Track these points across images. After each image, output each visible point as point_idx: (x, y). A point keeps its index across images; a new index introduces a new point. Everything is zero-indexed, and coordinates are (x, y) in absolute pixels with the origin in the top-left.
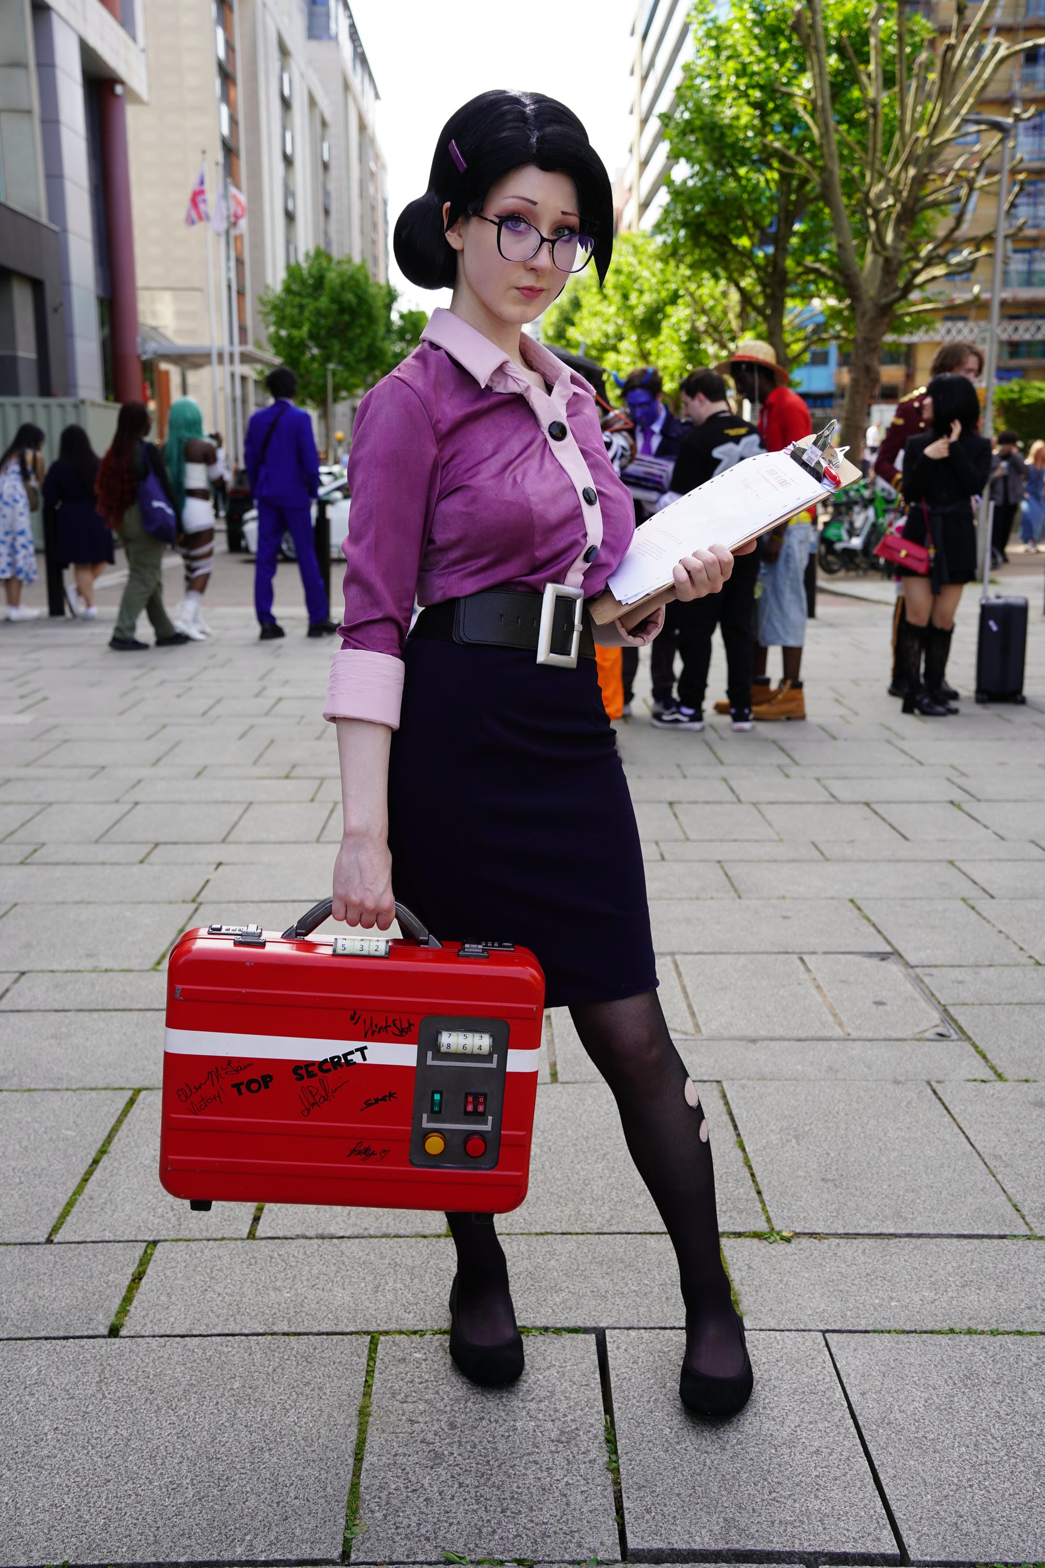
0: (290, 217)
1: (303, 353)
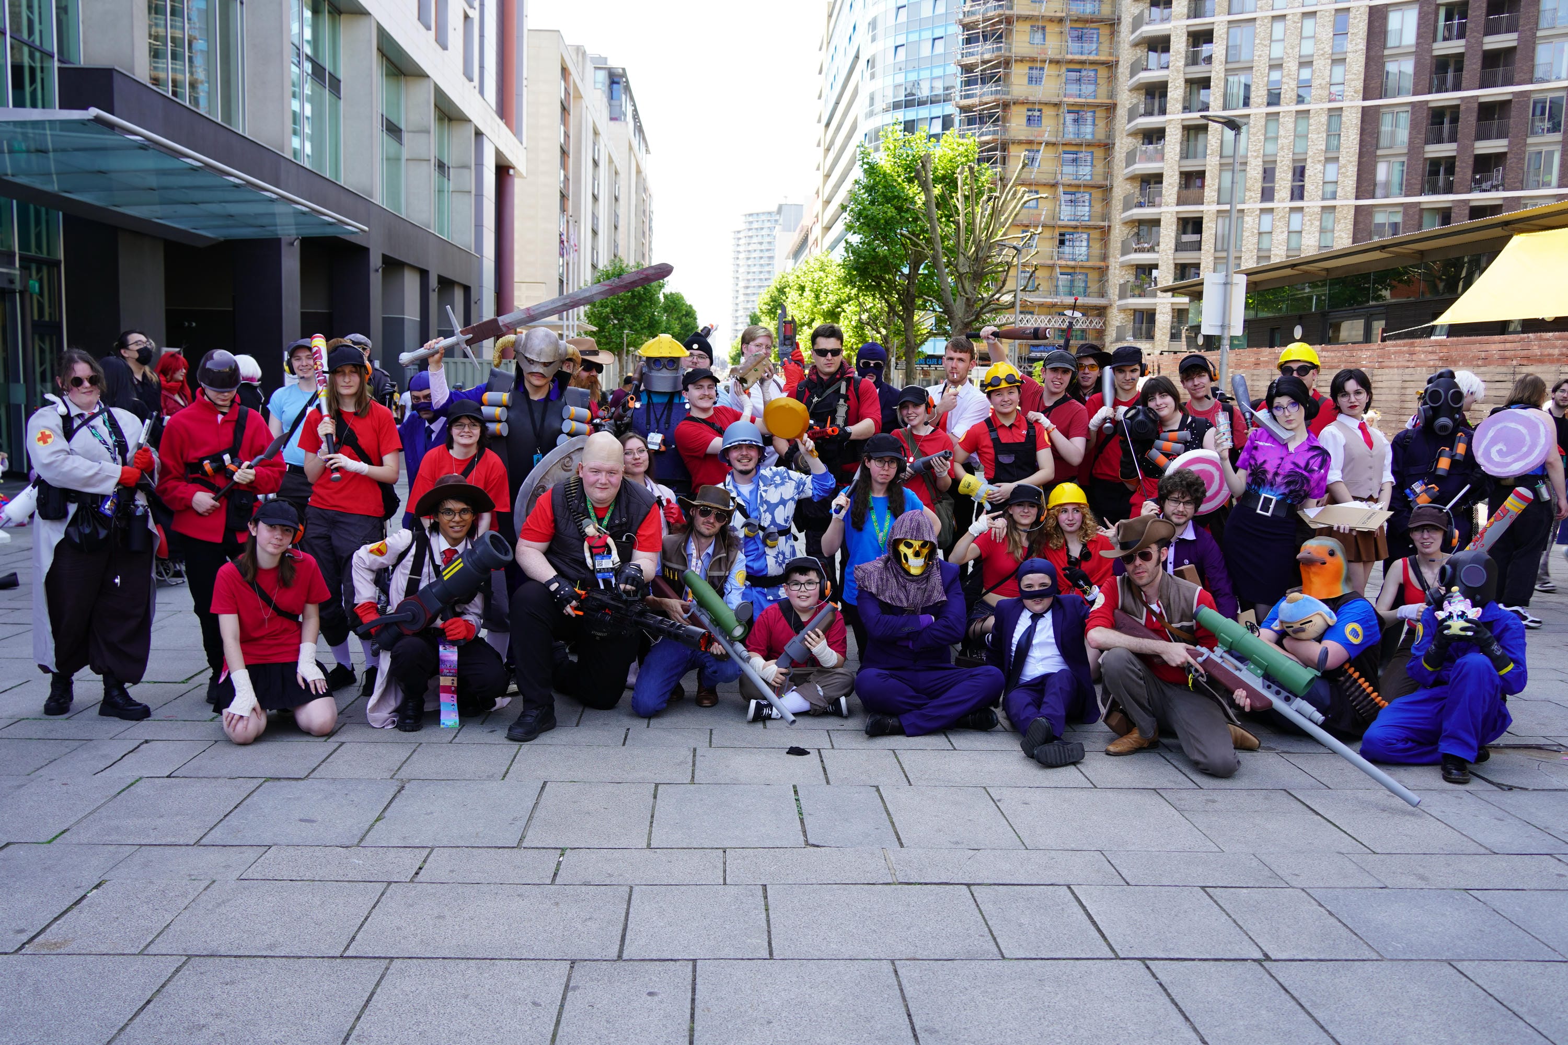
0: (595, 233)
1: (607, 323)
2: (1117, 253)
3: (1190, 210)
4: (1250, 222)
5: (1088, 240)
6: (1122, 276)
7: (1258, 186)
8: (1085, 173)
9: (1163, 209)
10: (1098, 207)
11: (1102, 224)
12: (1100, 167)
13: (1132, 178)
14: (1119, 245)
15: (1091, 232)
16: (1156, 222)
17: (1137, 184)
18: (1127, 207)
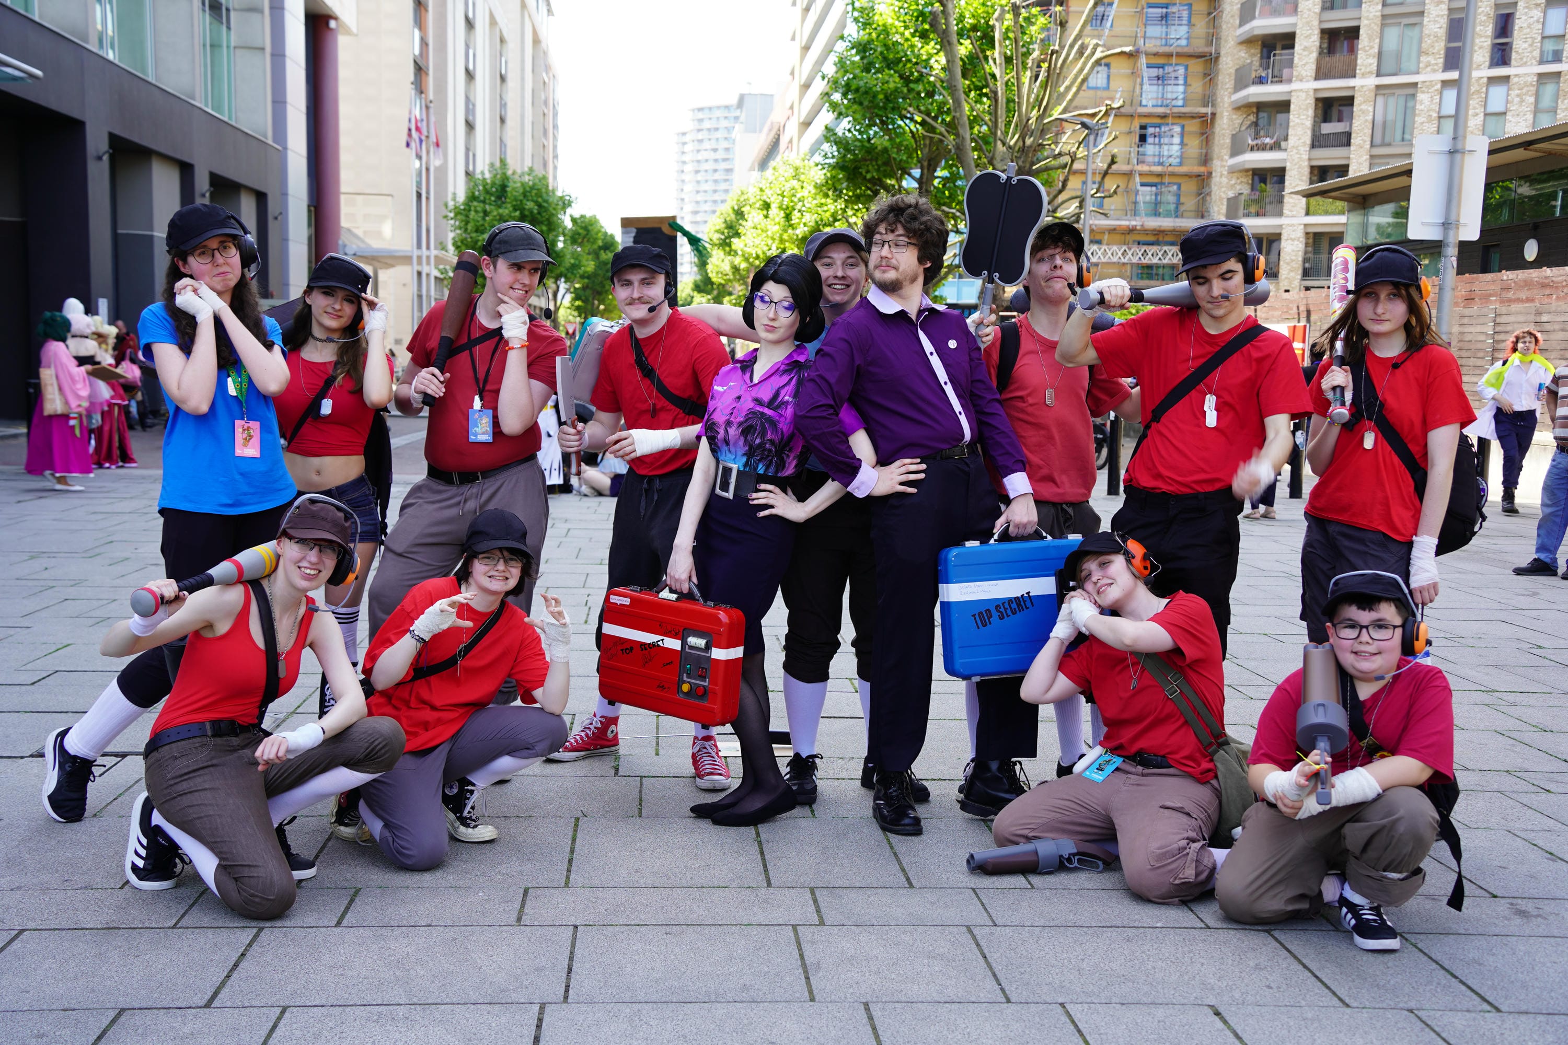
0: (470, 126)
2: (1225, 153)
3: (1334, 86)
4: (1425, 101)
5: (1182, 135)
6: (1233, 186)
7: (1440, 47)
8: (1179, 36)
9: (1295, 86)
10: (1197, 86)
11: (1203, 110)
12: (1201, 26)
13: (1249, 42)
14: (1228, 141)
15: (1185, 122)
16: (1284, 106)
17: (1256, 50)
18: (1240, 84)
